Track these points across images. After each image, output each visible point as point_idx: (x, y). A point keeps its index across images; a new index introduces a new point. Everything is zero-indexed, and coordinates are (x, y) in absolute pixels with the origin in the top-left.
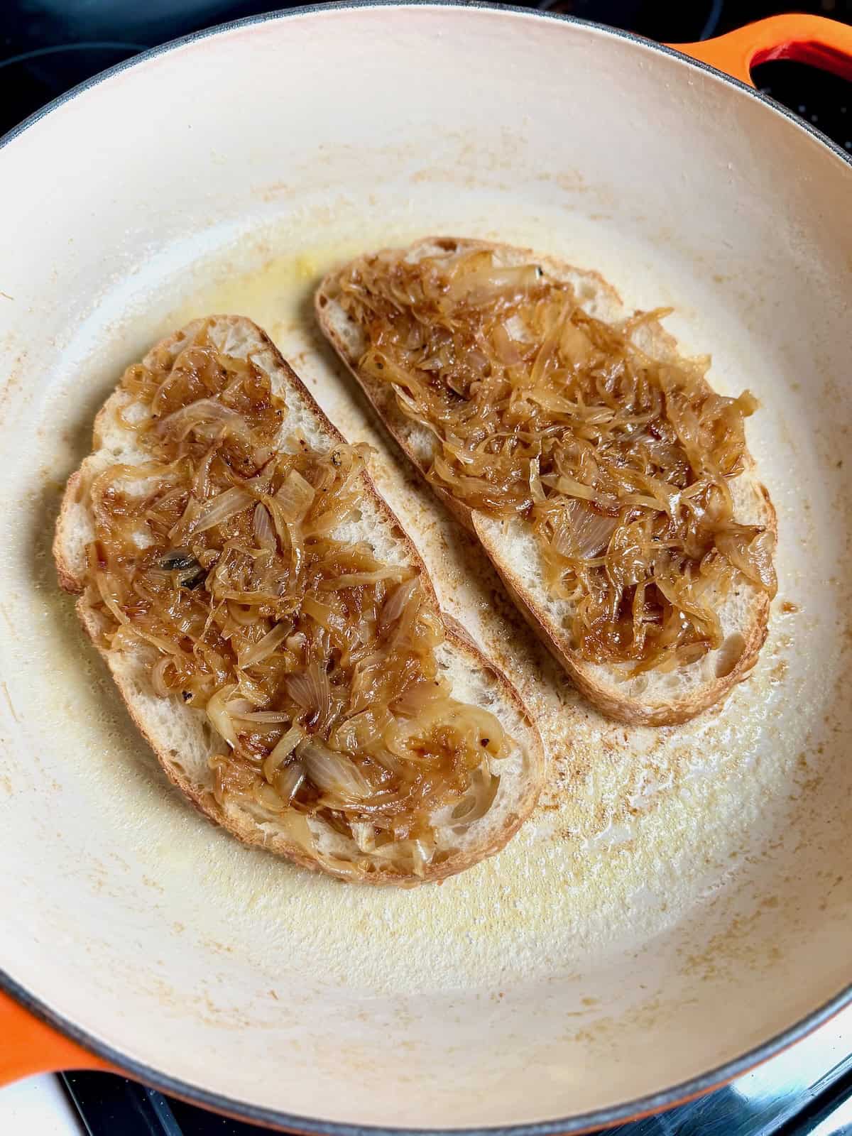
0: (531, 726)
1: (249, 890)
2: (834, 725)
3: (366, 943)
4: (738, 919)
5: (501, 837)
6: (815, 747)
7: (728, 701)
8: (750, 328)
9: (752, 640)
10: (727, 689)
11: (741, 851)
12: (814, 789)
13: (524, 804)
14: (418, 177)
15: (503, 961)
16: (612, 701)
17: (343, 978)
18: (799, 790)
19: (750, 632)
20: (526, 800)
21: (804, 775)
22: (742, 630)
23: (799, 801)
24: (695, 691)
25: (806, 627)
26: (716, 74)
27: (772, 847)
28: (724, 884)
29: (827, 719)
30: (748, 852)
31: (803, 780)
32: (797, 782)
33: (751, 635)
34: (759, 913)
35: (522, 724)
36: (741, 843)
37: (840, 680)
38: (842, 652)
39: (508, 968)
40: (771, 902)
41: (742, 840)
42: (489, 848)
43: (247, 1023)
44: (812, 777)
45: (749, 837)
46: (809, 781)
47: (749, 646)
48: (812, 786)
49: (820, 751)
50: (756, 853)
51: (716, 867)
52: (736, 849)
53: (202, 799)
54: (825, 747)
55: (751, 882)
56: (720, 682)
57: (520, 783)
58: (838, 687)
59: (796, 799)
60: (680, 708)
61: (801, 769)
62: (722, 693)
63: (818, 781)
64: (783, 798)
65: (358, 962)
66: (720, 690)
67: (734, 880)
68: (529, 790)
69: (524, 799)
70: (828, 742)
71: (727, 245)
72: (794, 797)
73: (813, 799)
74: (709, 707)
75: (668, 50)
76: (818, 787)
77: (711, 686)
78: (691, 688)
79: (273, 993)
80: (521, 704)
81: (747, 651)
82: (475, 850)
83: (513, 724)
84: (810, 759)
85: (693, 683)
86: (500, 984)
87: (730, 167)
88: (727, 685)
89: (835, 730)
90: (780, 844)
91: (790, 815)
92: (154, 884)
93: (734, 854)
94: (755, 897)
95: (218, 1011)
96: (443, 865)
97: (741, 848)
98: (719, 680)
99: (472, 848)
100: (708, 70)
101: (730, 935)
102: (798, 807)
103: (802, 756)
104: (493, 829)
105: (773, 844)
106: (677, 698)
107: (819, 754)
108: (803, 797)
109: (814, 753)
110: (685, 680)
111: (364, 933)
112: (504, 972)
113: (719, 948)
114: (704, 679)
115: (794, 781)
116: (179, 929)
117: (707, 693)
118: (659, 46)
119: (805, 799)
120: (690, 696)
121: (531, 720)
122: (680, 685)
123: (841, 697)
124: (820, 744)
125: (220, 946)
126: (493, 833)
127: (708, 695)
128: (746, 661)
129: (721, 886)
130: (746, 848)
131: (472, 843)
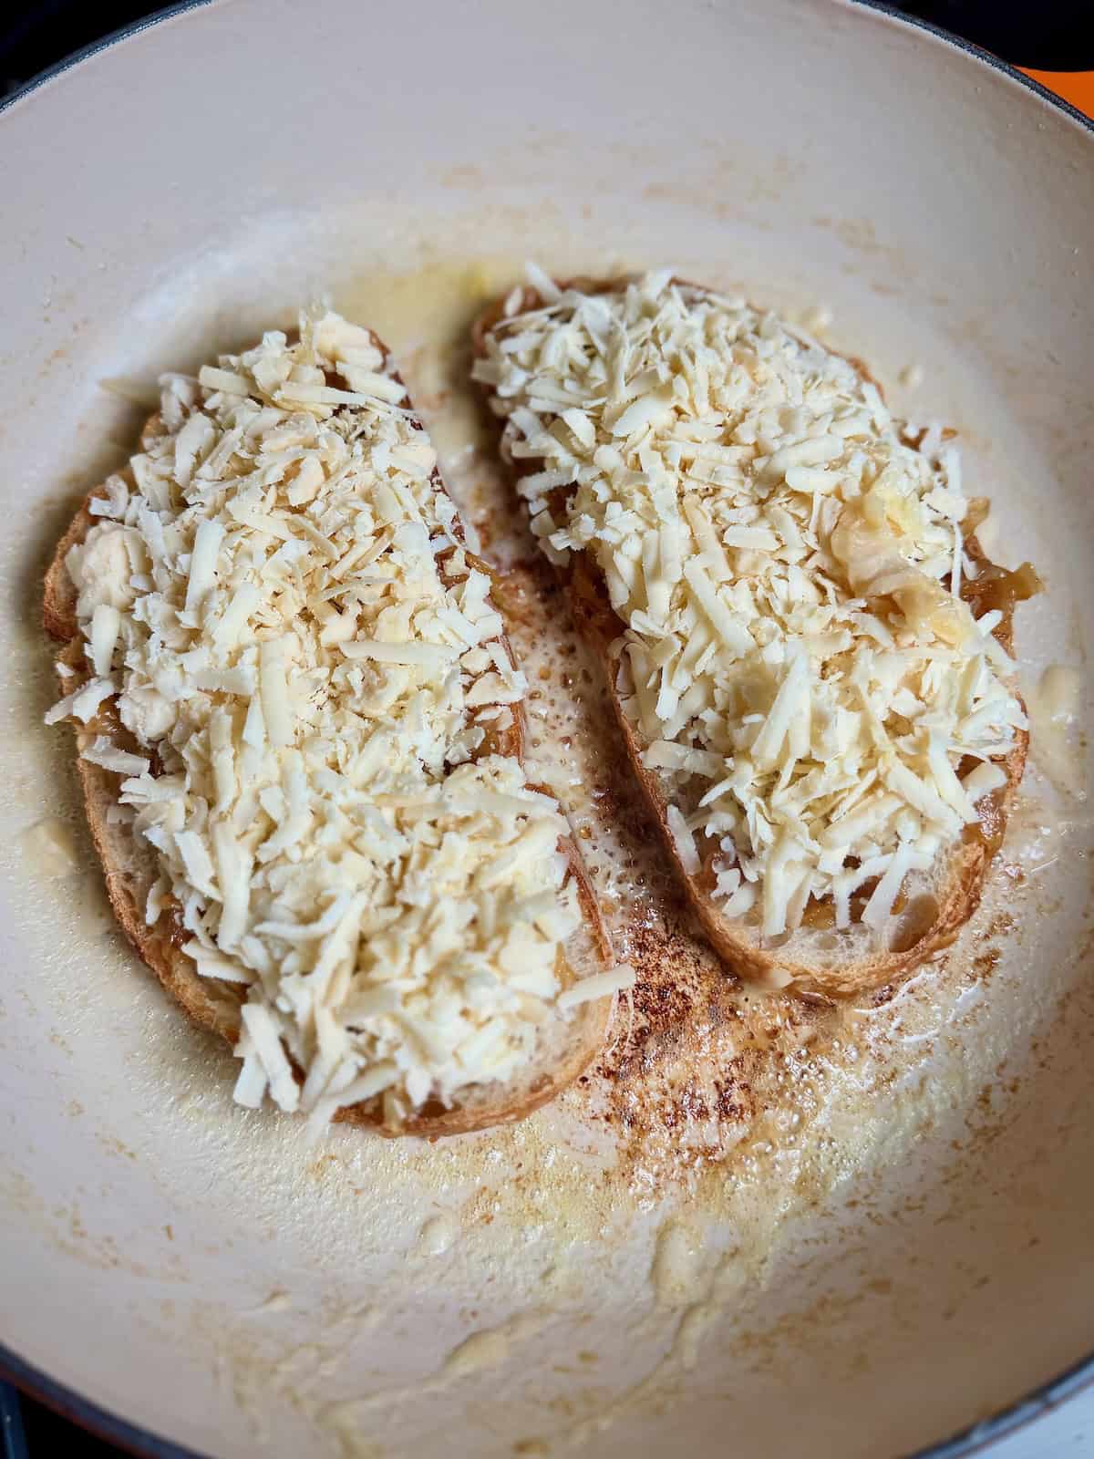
0: (604, 960)
1: (184, 1083)
2: (1043, 1057)
3: (317, 1195)
4: (830, 1297)
5: (522, 1104)
6: (1008, 1082)
7: (904, 988)
8: (1061, 480)
9: (949, 908)
10: (905, 970)
11: (864, 1202)
12: (990, 1140)
13: (565, 1065)
14: (655, 191)
15: (493, 1267)
16: (734, 948)
17: (272, 1234)
18: (968, 1138)
19: (948, 897)
20: (570, 1061)
21: (981, 1117)
22: (937, 891)
23: (965, 1153)
24: (857, 963)
25: (1039, 909)
26: (1079, 119)
27: (909, 1209)
28: (826, 1242)
29: (1035, 1047)
30: (875, 1205)
31: (978, 1125)
32: (970, 1126)
33: (950, 901)
34: (860, 1298)
35: (591, 955)
36: (868, 1192)
37: (1068, 995)
38: (1082, 957)
39: (497, 1280)
40: (882, 1286)
41: (869, 1186)
42: (503, 1115)
43: (115, 1262)
44: (992, 1122)
45: (880, 1185)
46: (985, 1128)
47: (943, 916)
48: (988, 1135)
49: (1014, 1089)
50: (884, 1211)
51: (823, 1215)
52: (859, 1198)
53: (148, 947)
54: (1022, 1086)
55: (864, 1249)
56: (894, 959)
57: (568, 1036)
58: (1062, 1005)
59: (960, 1149)
60: (828, 981)
61: (981, 1108)
62: (896, 975)
63: (998, 1131)
64: (944, 1142)
65: (298, 1217)
66: (892, 970)
67: (841, 1240)
68: (578, 1047)
69: (568, 1058)
70: (1027, 1080)
71: (1053, 359)
72: (960, 1145)
73: (985, 1156)
74: (872, 989)
75: (1018, 75)
76: (996, 1139)
77: (880, 960)
78: (851, 957)
79: (168, 1230)
80: (597, 926)
81: (940, 923)
82: (482, 1112)
83: (580, 951)
84: (996, 1096)
85: (854, 951)
86: (478, 1298)
87: (1076, 251)
88: (904, 964)
89: (1042, 1065)
90: (921, 1207)
91: (945, 1169)
92: (63, 1043)
93: (853, 1204)
94: (862, 1273)
95: (82, 1235)
96: (435, 1122)
97: (866, 1197)
98: (892, 955)
99: (479, 1108)
100: (1069, 112)
101: (811, 1318)
102: (960, 1161)
103: (987, 1090)
104: (515, 1090)
105: (911, 1204)
106: (828, 966)
107: (1010, 1094)
108: (972, 1148)
109: (1004, 1090)
110: (844, 944)
111: (318, 1180)
112: (491, 1283)
113: (790, 1330)
114: (871, 949)
115: (966, 1122)
116: (75, 1110)
117: (872, 969)
118: (1007, 68)
119: (973, 1152)
120: (847, 968)
121: (605, 953)
122: (835, 950)
123: (1062, 1020)
124: (1017, 1080)
125: (121, 1147)
126: (511, 1097)
127: (873, 973)
128: (937, 937)
129: (822, 1243)
130: (873, 1199)
131: (481, 1102)
